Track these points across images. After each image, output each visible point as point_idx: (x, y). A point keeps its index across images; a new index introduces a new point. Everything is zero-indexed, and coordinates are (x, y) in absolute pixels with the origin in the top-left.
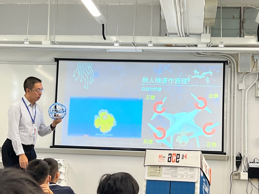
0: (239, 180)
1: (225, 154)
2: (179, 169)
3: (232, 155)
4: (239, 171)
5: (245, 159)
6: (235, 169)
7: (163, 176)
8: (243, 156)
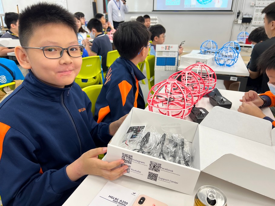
0: (237, 24)
1: (232, 11)
2: (169, 52)
3: (235, 12)
4: (238, 20)
5: (242, 13)
6: (236, 18)
7: (163, 55)
8: (241, 12)
